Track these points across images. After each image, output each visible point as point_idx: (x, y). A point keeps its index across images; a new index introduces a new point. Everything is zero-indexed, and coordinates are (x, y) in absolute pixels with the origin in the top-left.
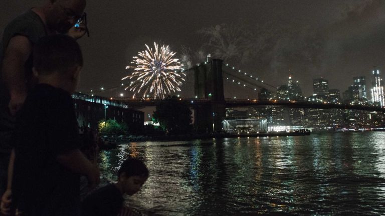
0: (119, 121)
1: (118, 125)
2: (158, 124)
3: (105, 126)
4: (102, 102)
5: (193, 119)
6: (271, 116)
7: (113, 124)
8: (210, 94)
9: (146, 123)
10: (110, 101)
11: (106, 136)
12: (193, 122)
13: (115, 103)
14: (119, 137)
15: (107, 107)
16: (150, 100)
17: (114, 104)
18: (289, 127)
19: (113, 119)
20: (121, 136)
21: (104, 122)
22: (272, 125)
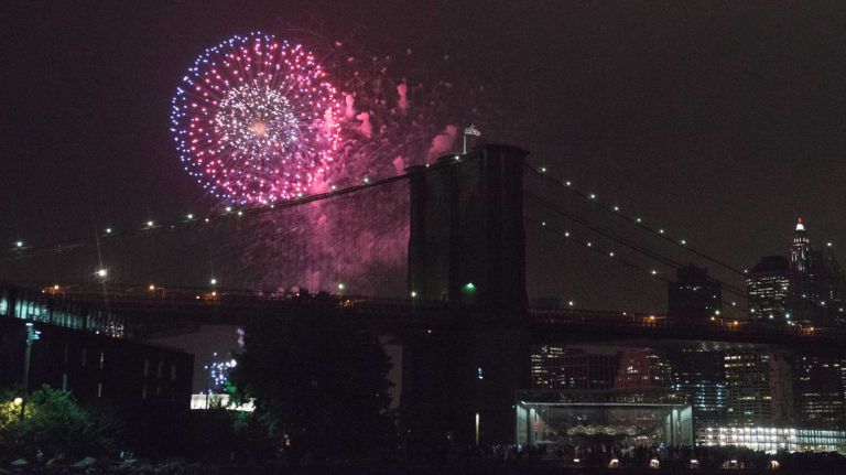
0: (82, 396)
1: (76, 412)
2: (249, 407)
3: (22, 416)
4: (18, 308)
5: (395, 393)
6: (722, 379)
7: (55, 407)
8: (470, 286)
9: (199, 402)
10: (51, 303)
11: (21, 462)
12: (395, 404)
13: (73, 314)
14: (79, 464)
15: (36, 335)
16: (220, 298)
17: (68, 321)
18: (793, 431)
19: (57, 386)
20: (89, 460)
21: (18, 401)
22: (722, 418)
